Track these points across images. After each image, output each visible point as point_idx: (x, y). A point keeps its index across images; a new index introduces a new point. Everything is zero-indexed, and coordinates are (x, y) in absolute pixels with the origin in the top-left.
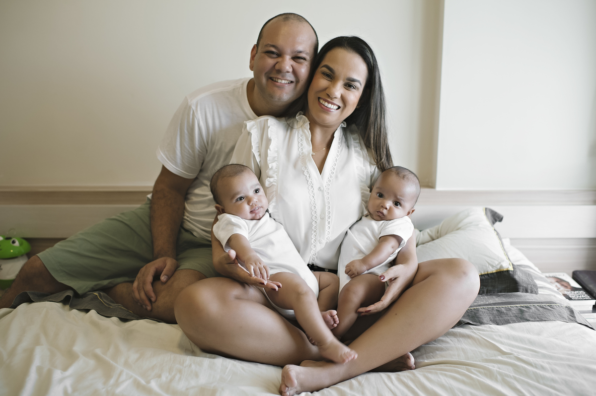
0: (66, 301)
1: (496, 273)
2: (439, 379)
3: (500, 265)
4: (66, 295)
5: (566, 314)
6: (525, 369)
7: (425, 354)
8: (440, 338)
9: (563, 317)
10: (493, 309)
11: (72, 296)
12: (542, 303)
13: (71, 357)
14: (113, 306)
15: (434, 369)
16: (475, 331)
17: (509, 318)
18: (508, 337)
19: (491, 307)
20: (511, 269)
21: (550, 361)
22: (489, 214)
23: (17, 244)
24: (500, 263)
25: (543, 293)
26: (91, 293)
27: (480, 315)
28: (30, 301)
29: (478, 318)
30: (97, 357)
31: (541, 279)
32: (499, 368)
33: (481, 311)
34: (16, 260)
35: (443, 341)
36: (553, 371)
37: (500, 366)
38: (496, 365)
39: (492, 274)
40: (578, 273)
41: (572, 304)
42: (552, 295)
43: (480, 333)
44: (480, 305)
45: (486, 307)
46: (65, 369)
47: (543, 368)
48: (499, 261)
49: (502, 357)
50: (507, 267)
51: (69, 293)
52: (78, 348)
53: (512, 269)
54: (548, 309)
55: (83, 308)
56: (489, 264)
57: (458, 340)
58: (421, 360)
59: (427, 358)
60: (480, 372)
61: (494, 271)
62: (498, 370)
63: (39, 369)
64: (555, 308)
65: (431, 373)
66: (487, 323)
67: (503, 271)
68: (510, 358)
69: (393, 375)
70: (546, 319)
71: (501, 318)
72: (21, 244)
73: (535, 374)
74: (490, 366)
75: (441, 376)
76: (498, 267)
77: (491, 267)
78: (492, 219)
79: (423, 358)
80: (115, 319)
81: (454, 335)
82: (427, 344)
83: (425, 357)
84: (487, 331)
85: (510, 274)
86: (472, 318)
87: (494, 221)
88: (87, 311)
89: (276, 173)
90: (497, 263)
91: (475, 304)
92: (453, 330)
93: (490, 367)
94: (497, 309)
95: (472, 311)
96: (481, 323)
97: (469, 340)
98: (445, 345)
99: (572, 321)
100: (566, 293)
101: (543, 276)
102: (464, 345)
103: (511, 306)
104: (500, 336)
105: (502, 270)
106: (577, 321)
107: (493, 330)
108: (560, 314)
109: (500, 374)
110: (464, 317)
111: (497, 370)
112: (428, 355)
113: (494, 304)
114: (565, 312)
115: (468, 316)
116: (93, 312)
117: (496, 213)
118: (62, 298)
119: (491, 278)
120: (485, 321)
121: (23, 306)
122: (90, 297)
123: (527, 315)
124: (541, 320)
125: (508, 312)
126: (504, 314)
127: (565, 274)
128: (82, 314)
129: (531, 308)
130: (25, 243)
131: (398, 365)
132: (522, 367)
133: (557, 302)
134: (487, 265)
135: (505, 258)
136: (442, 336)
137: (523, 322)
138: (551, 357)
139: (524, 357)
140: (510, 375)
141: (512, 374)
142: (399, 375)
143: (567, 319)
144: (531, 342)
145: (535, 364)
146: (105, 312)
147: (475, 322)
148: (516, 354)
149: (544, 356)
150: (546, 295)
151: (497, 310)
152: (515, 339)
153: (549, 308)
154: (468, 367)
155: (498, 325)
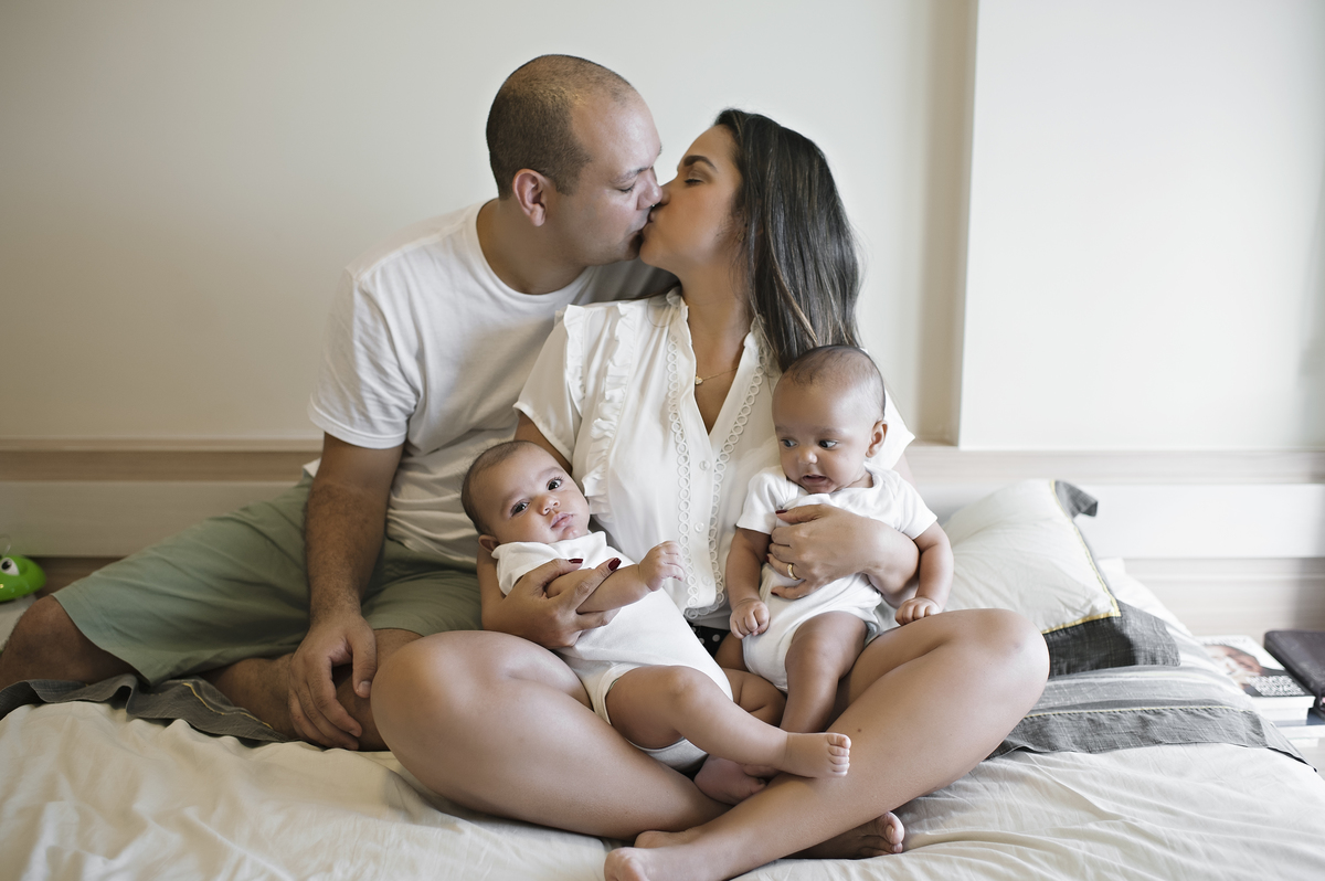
0: (118, 700)
1: (1084, 624)
2: (955, 875)
3: (1090, 607)
4: (120, 686)
5: (1244, 727)
6: (1148, 853)
7: (927, 817)
8: (960, 782)
9: (1237, 736)
10: (1080, 716)
11: (132, 687)
12: (1190, 703)
13: (128, 825)
14: (229, 711)
15: (945, 852)
16: (1038, 766)
17: (1115, 738)
18: (1113, 780)
19: (1076, 712)
20: (1115, 613)
21: (1205, 834)
22: (1064, 493)
23: (14, 570)
24: (1089, 601)
25: (1193, 681)
26: (178, 681)
27: (1052, 730)
28: (36, 701)
29: (1046, 736)
30: (187, 827)
31: (1191, 650)
32: (1091, 851)
33: (1054, 722)
34: (10, 606)
35: (966, 789)
36: (1210, 856)
37: (1091, 844)
38: (1083, 844)
39: (1076, 627)
40: (1276, 635)
41: (1259, 706)
42: (1214, 686)
43: (1049, 771)
44: (1052, 709)
45: (1066, 712)
46: (112, 854)
47: (1188, 850)
48: (1088, 597)
49: (1097, 825)
50: (1106, 610)
51: (128, 681)
52: (143, 806)
53: (1118, 614)
54: (1204, 718)
55: (157, 716)
56: (1066, 606)
57: (1000, 786)
58: (917, 831)
59: (931, 826)
60: (1046, 859)
61: (1080, 622)
62: (1088, 853)
63: (54, 855)
64: (1220, 714)
65: (937, 860)
66: (1067, 748)
67: (1098, 621)
68: (1115, 827)
69: (853, 866)
70: (1198, 740)
71: (1097, 738)
72: (23, 571)
73: (1170, 863)
74: (1070, 845)
75: (960, 869)
76: (1087, 611)
77: (1070, 613)
78: (1071, 505)
79: (921, 827)
80: (229, 741)
81: (993, 775)
82: (932, 795)
83: (926, 825)
84: (1066, 766)
85: (1114, 625)
86: (1033, 737)
87: (1075, 510)
88: (167, 722)
89: (618, 413)
90: (1083, 601)
91: (1042, 706)
92: (989, 763)
93: (1070, 848)
94: (1089, 716)
95: (1033, 722)
96: (1053, 748)
97: (1025, 787)
98: (970, 799)
99: (1256, 743)
100: (1248, 680)
101: (1196, 642)
102: (1014, 796)
103: (1122, 710)
104: (1095, 778)
105: (1096, 618)
106: (1268, 743)
107: (1079, 764)
108: (1229, 728)
109: (1092, 863)
110: (1014, 733)
111: (1084, 855)
112: (933, 819)
113: (1084, 706)
114: (1242, 723)
115: (1025, 732)
116: (180, 725)
117: (1080, 492)
118: (111, 693)
119: (1074, 636)
120: (1061, 743)
121: (22, 712)
122: (176, 690)
123: (1155, 731)
124: (1188, 742)
125: (1113, 723)
126: (1105, 728)
127: (1249, 639)
128: (156, 729)
129: (1164, 715)
130: (33, 568)
131: (864, 841)
132: (1142, 847)
133: (1223, 700)
134: (1063, 608)
135: (1099, 588)
136: (964, 778)
137: (1148, 745)
138: (1206, 826)
139: (1145, 825)
140: (1113, 866)
141: (1120, 863)
142: (866, 866)
143: (1245, 738)
144: (1163, 792)
145: (1171, 841)
146: (206, 726)
147: (1039, 745)
148: (1128, 818)
149: (1192, 822)
150: (1200, 685)
151: (1089, 720)
152: (1127, 783)
153: (1206, 715)
154: (1020, 847)
155: (1090, 752)
